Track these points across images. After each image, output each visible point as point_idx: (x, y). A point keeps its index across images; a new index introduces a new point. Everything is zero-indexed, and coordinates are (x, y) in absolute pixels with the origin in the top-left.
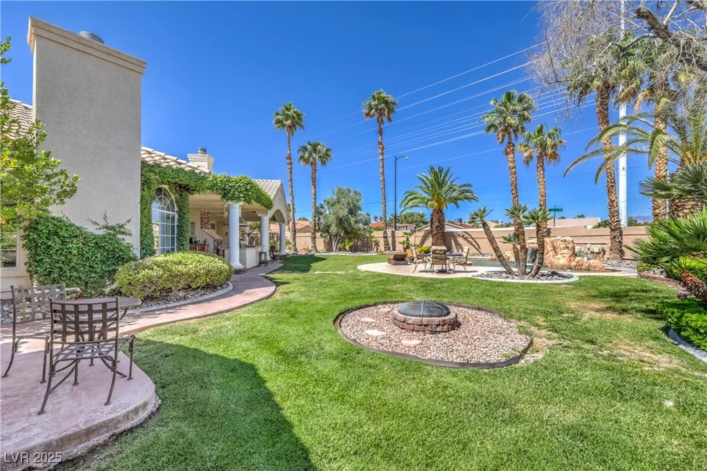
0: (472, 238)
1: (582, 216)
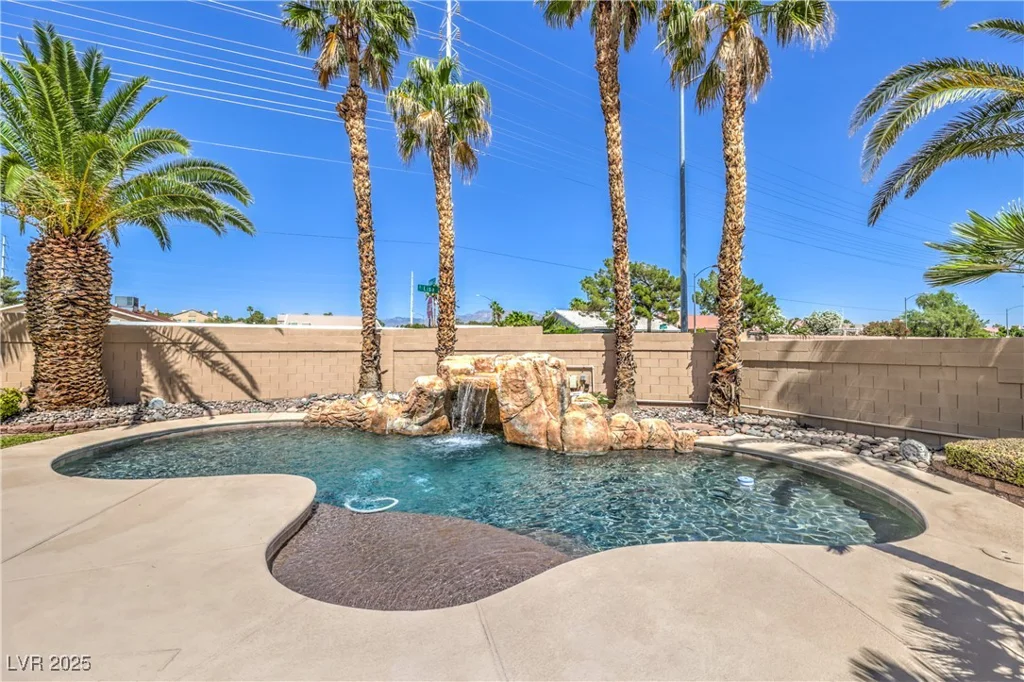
0: (226, 352)
1: (330, 314)
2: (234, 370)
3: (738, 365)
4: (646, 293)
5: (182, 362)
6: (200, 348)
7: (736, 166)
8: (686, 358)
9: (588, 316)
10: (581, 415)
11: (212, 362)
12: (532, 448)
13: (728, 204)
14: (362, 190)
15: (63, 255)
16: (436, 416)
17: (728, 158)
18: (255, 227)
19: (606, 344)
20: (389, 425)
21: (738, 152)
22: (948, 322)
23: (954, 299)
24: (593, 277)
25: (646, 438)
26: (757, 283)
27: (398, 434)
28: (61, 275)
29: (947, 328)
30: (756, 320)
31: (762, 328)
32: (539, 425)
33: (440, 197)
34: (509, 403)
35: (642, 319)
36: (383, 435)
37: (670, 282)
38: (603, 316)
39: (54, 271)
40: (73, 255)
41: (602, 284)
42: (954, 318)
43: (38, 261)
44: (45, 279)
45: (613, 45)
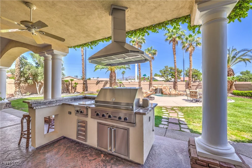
3: (191, 86)
4: (174, 73)
9: (161, 78)
10: (173, 91)
16: (154, 92)
19: (173, 83)
22: (248, 78)
23: (250, 72)
24: (162, 70)
26: (198, 70)
29: (248, 79)
30: (198, 78)
31: (199, 80)
32: (168, 92)
34: (164, 90)
35: (173, 78)
37: (179, 71)
38: (165, 78)
41: (164, 71)
42: (250, 77)
45: (175, 46)
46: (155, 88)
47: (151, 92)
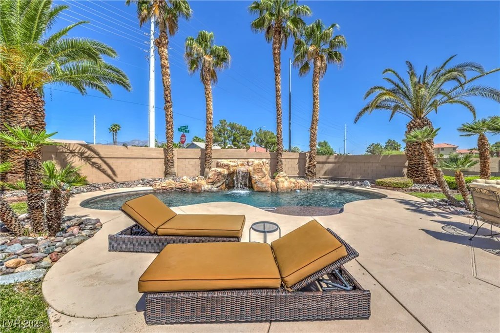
0: (101, 158)
2: (104, 167)
3: (316, 163)
5: (76, 162)
6: (86, 155)
7: (317, 99)
8: (297, 161)
10: (283, 179)
11: (93, 162)
12: (266, 192)
13: (314, 111)
14: (168, 83)
15: (25, 100)
16: (223, 183)
17: (314, 96)
18: (112, 94)
19: (271, 156)
20: (203, 188)
21: (317, 95)
25: (300, 186)
27: (208, 192)
28: (25, 112)
32: (268, 184)
33: (208, 92)
34: (256, 177)
36: (200, 192)
39: (20, 109)
40: (31, 100)
41: (219, 131)
43: (7, 101)
44: (14, 113)
46: (226, 172)
47: (213, 183)
